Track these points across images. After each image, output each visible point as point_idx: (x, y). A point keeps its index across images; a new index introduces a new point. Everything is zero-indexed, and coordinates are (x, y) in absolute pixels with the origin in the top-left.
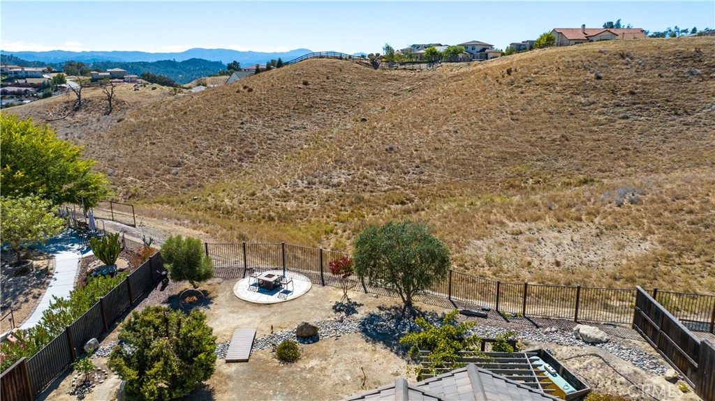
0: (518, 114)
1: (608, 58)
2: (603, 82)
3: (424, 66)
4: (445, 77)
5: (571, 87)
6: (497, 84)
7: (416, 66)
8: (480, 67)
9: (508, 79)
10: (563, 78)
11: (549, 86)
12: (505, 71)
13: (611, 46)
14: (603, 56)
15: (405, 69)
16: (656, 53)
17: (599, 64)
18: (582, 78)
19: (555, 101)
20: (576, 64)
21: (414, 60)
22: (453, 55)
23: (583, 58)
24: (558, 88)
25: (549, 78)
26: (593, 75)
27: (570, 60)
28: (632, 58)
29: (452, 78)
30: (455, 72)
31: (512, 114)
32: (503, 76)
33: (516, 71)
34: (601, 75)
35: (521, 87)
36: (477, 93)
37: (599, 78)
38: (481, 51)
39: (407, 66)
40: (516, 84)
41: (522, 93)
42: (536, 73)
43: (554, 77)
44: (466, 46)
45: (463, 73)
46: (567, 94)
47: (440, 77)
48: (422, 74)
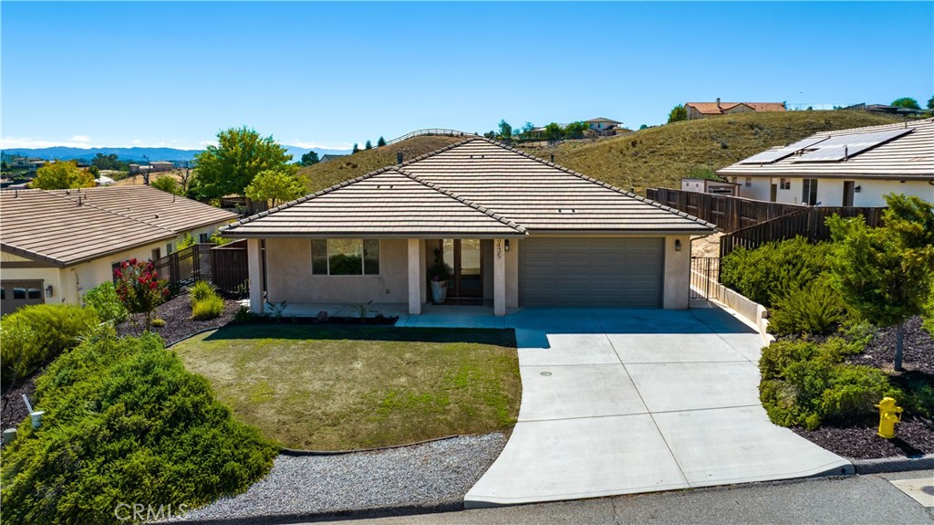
0: (640, 180)
1: (736, 129)
2: (729, 151)
3: (544, 144)
4: (567, 154)
5: (695, 156)
6: (621, 156)
7: (536, 144)
8: (606, 142)
9: (632, 150)
10: (688, 148)
11: (673, 155)
12: (630, 143)
13: (742, 118)
14: (732, 126)
15: (523, 147)
16: (786, 124)
17: (727, 135)
18: (708, 148)
19: (679, 169)
20: (703, 135)
21: (533, 138)
22: (577, 131)
23: (712, 129)
24: (682, 158)
25: (673, 149)
26: (719, 145)
27: (698, 131)
28: (761, 129)
29: (575, 154)
30: (579, 148)
31: (634, 181)
32: (628, 148)
33: (641, 142)
34: (728, 144)
35: (645, 157)
36: (600, 165)
37: (725, 147)
38: (608, 129)
39: (526, 144)
40: (640, 155)
41: (646, 162)
42: (661, 144)
43: (679, 148)
44: (591, 123)
45: (587, 149)
46: (692, 163)
47: (562, 153)
48: (543, 151)
